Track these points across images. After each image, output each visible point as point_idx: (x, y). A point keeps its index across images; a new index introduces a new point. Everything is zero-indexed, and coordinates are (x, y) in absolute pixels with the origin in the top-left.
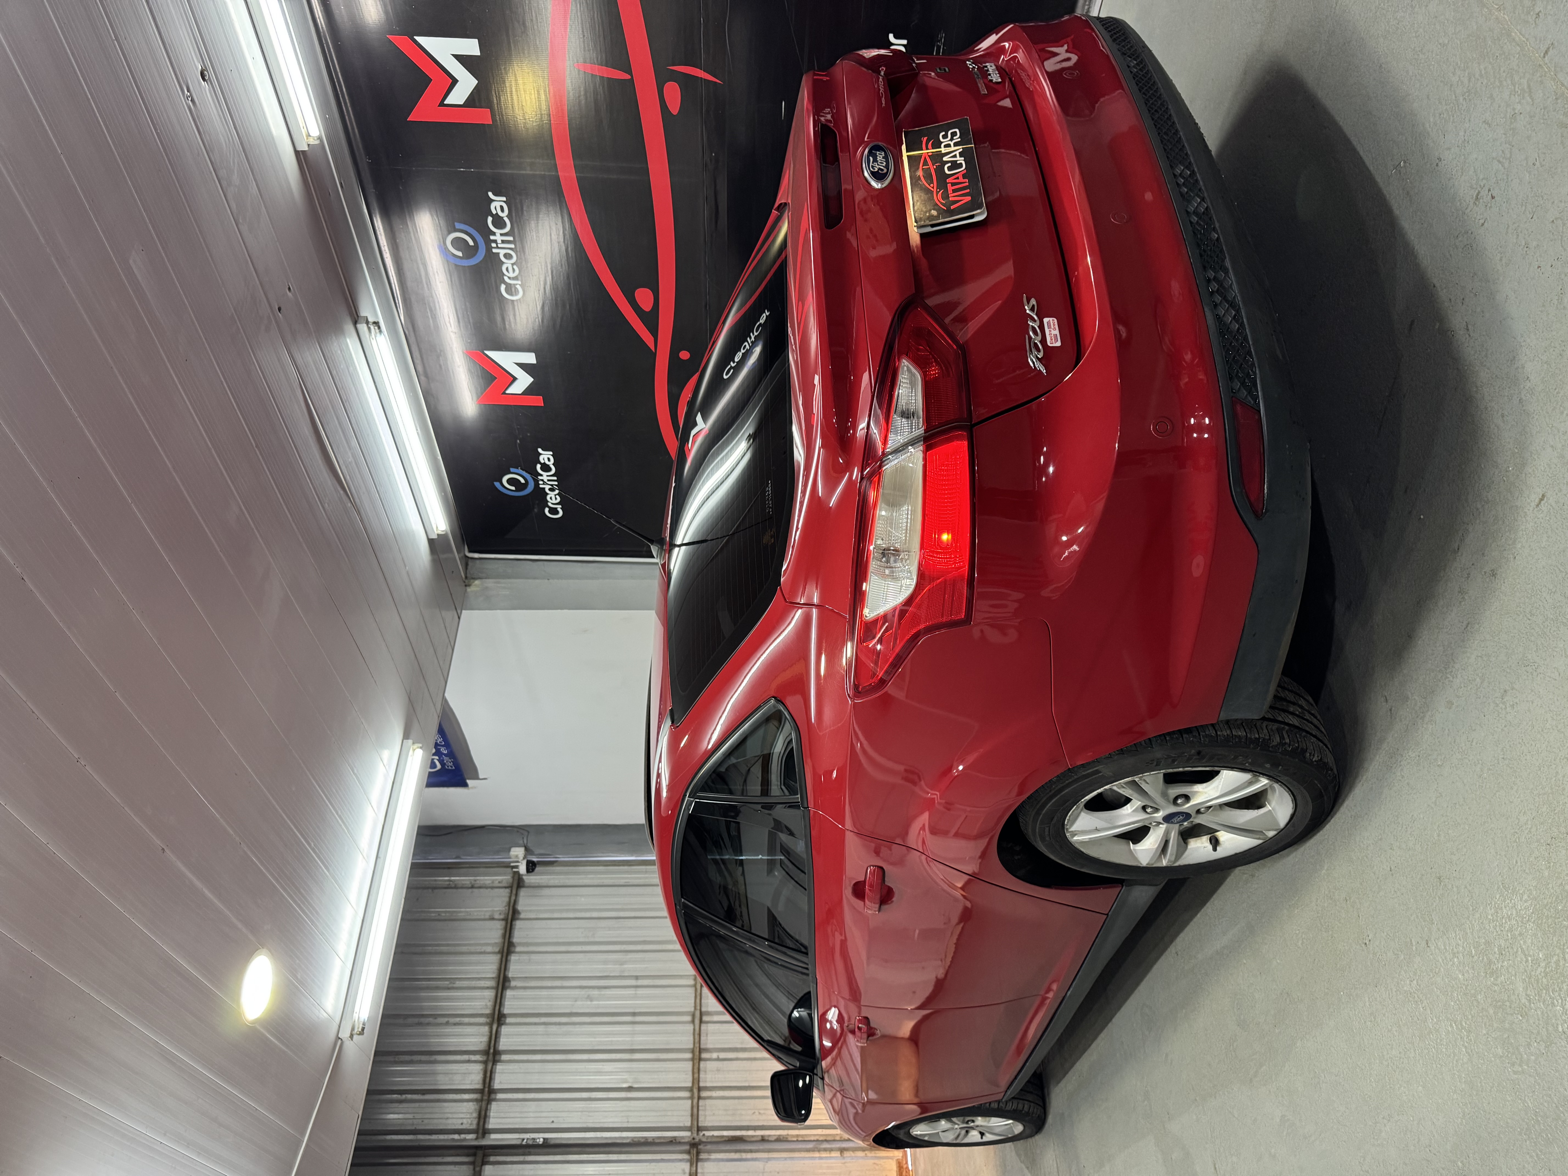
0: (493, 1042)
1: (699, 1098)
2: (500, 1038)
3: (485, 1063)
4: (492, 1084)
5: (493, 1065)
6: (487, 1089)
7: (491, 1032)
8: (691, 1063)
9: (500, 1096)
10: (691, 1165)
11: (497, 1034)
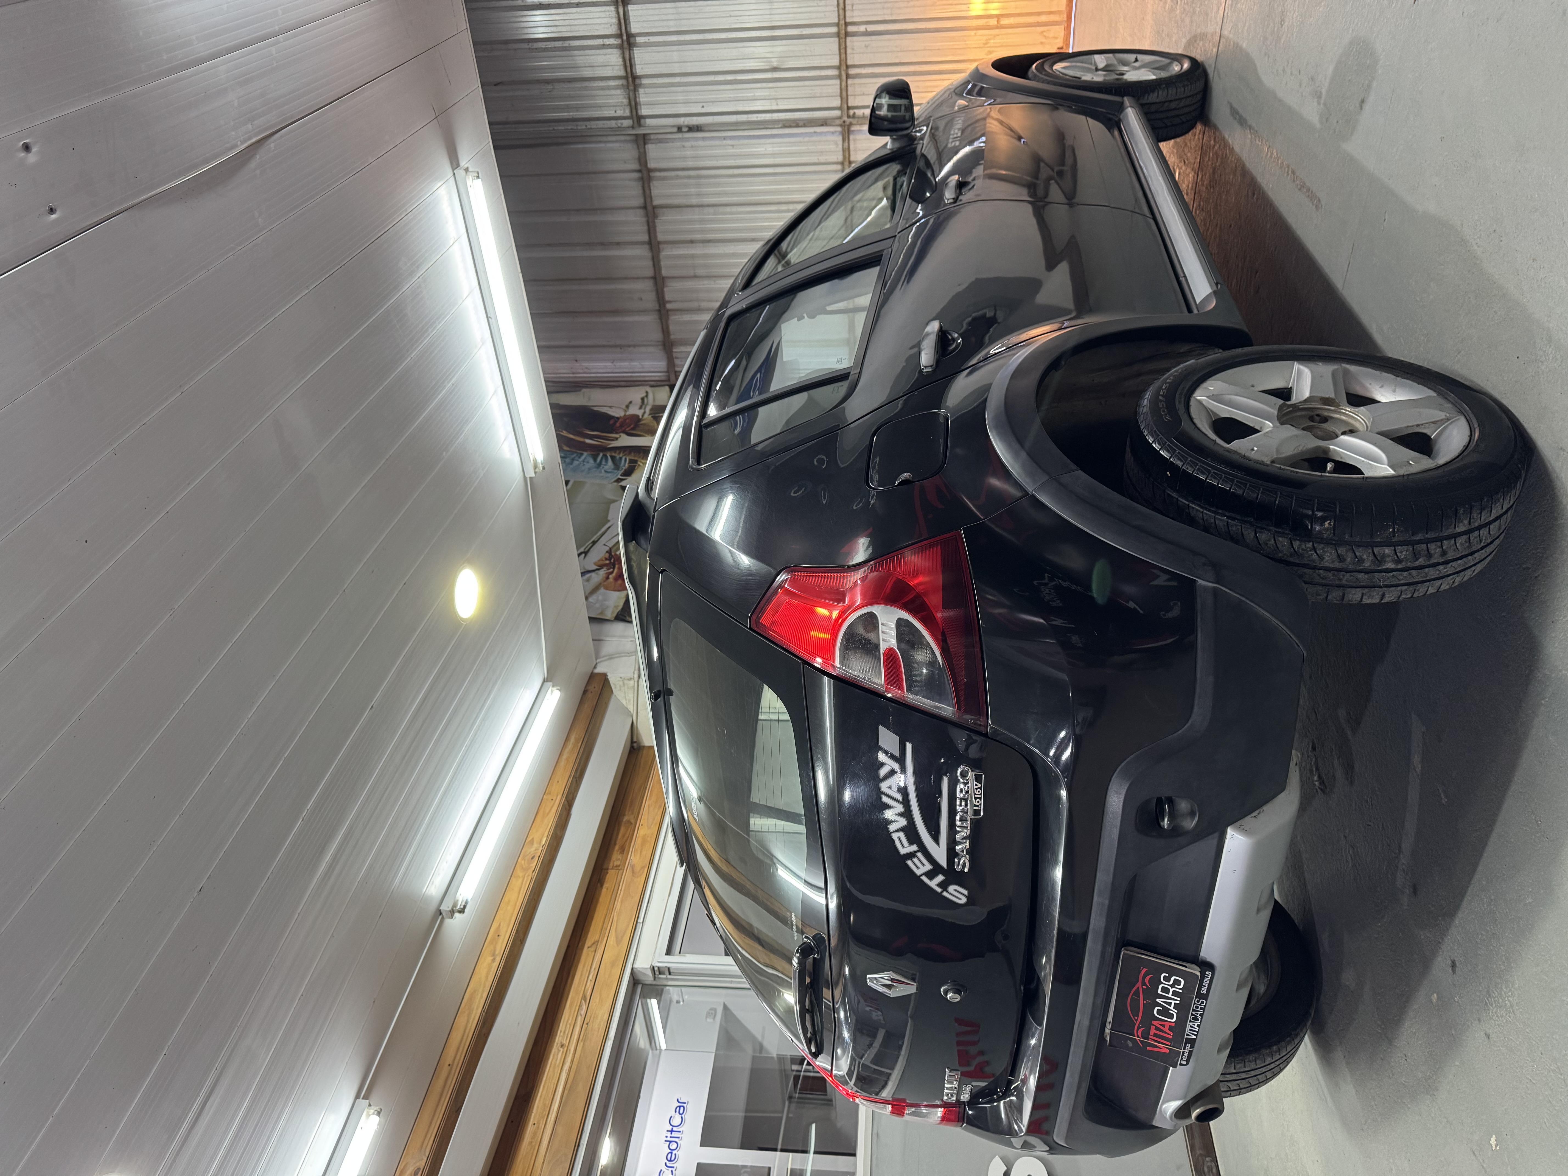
0: (623, 28)
1: (848, 76)
2: (629, 19)
3: (621, 47)
4: (634, 71)
5: (630, 50)
6: (629, 75)
7: (618, 13)
8: (837, 40)
9: (645, 81)
10: (844, 140)
11: (626, 14)
